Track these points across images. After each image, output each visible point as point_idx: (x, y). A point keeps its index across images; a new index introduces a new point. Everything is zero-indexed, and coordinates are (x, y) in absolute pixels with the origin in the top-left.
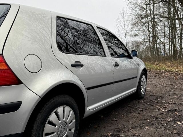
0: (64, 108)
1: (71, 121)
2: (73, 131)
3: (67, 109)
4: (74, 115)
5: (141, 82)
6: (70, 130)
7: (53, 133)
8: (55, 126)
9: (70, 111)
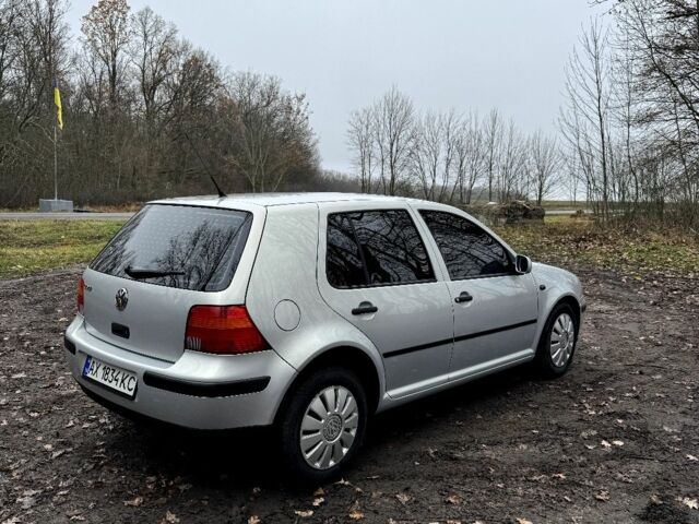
0: (336, 391)
1: (350, 416)
2: (353, 433)
3: (342, 392)
4: (356, 405)
5: (553, 333)
6: (348, 430)
7: (317, 431)
8: (320, 420)
9: (348, 396)
